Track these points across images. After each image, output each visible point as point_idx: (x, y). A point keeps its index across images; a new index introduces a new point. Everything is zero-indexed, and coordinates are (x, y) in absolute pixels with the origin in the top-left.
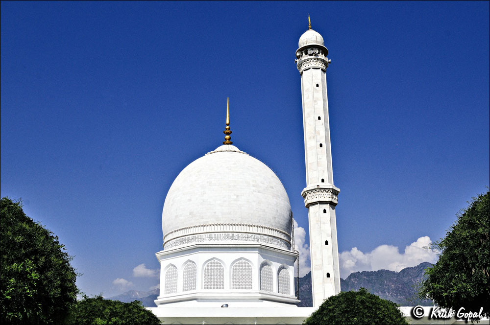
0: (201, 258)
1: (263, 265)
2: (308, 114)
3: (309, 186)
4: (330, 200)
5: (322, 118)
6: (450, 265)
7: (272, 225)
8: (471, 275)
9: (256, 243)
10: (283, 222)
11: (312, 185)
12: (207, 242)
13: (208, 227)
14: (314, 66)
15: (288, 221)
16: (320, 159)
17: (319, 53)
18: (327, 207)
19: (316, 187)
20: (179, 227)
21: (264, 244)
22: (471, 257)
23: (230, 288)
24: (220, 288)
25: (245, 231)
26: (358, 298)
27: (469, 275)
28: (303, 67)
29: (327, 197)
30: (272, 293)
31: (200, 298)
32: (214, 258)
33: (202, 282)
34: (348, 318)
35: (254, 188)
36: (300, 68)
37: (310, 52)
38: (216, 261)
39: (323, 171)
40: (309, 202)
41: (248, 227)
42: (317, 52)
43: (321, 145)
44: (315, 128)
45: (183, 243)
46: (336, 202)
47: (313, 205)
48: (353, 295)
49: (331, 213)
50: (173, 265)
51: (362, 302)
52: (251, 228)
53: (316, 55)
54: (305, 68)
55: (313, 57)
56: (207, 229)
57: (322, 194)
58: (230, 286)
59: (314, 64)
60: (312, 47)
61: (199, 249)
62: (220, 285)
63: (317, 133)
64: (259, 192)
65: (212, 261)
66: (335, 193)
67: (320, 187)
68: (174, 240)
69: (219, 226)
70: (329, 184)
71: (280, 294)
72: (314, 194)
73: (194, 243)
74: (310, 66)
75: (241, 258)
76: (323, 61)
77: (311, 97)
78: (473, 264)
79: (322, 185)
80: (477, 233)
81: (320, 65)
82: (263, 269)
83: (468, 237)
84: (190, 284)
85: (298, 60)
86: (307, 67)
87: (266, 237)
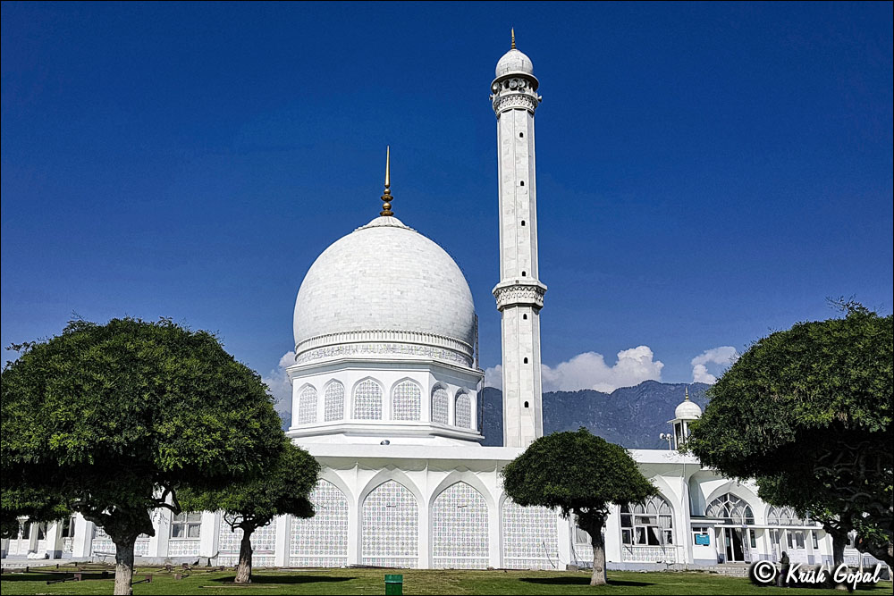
0: (350, 377)
1: (435, 388)
2: (506, 177)
3: (504, 282)
4: (533, 301)
5: (526, 183)
6: (718, 418)
7: (449, 333)
8: (745, 432)
9: (426, 358)
10: (465, 329)
11: (509, 280)
12: (360, 355)
13: (360, 335)
14: (517, 105)
15: (470, 328)
16: (521, 243)
17: (525, 87)
18: (528, 311)
19: (514, 283)
20: (318, 333)
21: (437, 359)
22: (746, 412)
23: (391, 419)
24: (377, 418)
25: (412, 341)
26: (578, 440)
27: (742, 432)
28: (502, 107)
29: (529, 297)
30: (446, 426)
31: (348, 431)
32: (368, 377)
33: (351, 410)
34: (565, 466)
35: (425, 281)
36: (496, 108)
37: (513, 84)
38: (371, 381)
39: (525, 261)
40: (503, 303)
41: (416, 336)
42: (524, 84)
43: (523, 223)
44: (515, 197)
45: (326, 355)
46: (541, 304)
47: (509, 308)
48: (571, 436)
49: (533, 319)
50: (310, 385)
51: (584, 446)
52: (420, 336)
53: (520, 89)
54: (504, 108)
55: (517, 92)
56: (360, 337)
57: (523, 292)
58: (391, 415)
59: (518, 103)
60: (516, 77)
61: (348, 364)
62: (375, 414)
63: (517, 204)
64: (431, 287)
65: (366, 381)
66: (539, 291)
67: (520, 283)
68: (312, 351)
69: (376, 334)
70: (532, 279)
71: (458, 428)
72: (511, 293)
73: (341, 356)
74: (511, 105)
75: (406, 378)
76: (531, 99)
77: (511, 152)
78: (747, 419)
79: (523, 281)
80: (756, 385)
81: (526, 104)
82: (435, 393)
83: (743, 388)
84: (334, 411)
85: (494, 96)
86: (507, 107)
87: (440, 350)
